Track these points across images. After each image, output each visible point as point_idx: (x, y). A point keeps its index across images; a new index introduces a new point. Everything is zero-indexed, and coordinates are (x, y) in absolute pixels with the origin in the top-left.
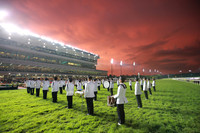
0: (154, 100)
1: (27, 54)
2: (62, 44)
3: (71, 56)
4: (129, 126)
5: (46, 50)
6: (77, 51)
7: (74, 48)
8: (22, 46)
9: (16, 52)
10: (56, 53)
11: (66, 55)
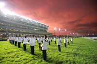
0: (69, 48)
1: (14, 24)
2: (31, 20)
3: (35, 26)
4: (47, 61)
5: (23, 22)
6: (38, 23)
7: (37, 22)
8: (11, 20)
9: (9, 23)
10: (27, 24)
11: (32, 25)
